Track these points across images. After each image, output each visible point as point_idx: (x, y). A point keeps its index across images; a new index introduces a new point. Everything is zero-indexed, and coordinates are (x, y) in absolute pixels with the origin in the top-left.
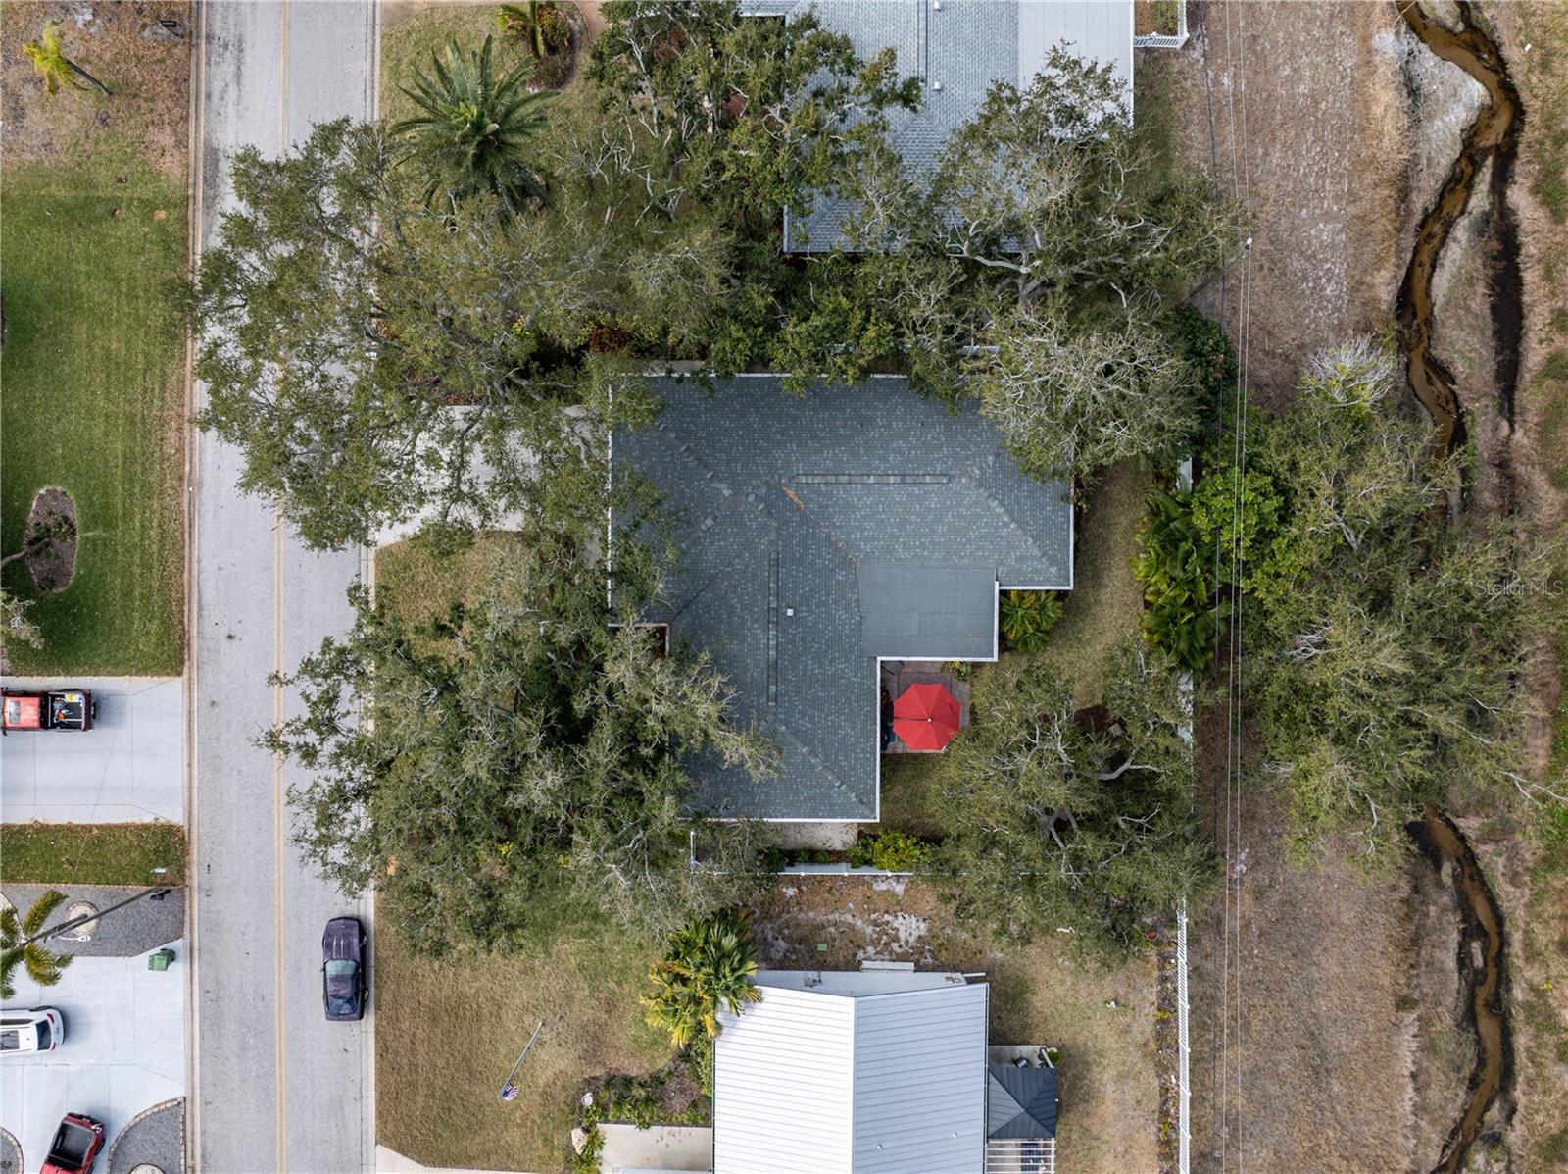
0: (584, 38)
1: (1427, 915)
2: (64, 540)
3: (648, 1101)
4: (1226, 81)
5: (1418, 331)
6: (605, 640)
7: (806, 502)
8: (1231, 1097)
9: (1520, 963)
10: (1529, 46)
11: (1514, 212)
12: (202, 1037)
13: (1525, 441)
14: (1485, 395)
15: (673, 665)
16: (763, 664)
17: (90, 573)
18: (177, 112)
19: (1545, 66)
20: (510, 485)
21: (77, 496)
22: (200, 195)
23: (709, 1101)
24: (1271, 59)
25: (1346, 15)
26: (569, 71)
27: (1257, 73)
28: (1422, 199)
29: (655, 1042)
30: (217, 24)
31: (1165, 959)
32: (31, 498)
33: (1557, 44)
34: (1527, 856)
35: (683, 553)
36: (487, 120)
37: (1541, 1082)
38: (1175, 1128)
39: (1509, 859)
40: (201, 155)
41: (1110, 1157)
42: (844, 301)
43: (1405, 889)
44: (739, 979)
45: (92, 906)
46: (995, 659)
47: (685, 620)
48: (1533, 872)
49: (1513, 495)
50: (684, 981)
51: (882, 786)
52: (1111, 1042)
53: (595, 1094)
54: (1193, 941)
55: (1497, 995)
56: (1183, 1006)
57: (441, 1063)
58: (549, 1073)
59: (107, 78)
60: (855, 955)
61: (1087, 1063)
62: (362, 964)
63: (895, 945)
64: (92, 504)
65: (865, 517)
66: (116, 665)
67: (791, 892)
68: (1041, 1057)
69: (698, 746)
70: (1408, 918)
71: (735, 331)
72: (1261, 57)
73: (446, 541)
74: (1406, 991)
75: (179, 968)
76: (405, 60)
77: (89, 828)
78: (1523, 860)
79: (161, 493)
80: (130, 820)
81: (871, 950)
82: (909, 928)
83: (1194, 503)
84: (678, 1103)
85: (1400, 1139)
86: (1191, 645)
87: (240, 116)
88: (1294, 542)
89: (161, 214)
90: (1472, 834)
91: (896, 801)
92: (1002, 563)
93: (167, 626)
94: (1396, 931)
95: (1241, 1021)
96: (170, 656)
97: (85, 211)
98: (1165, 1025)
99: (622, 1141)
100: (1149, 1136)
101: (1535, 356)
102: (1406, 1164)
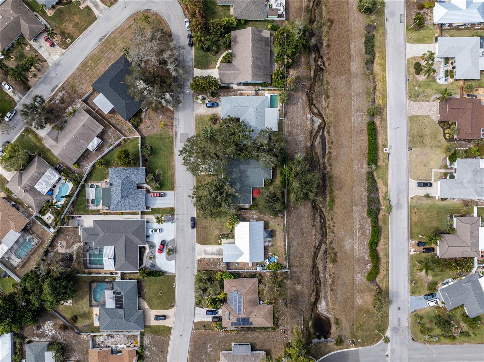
0: (218, 120)
1: (316, 216)
2: (160, 176)
3: (227, 237)
4: (289, 122)
6: (224, 185)
7: (243, 170)
8: (292, 235)
9: (327, 221)
10: (326, 116)
11: (325, 135)
13: (326, 161)
15: (231, 187)
16: (239, 188)
17: (163, 179)
18: (172, 127)
19: (328, 118)
20: (215, 170)
21: (161, 171)
22: (175, 137)
23: (234, 236)
25: (304, 113)
26: (216, 123)
27: (293, 121)
28: (314, 134)
29: (228, 229)
30: (176, 117)
31: (284, 220)
32: (156, 171)
33: (329, 116)
34: (327, 209)
35: (231, 176)
36: (211, 134)
37: (330, 235)
38: (285, 239)
39: (325, 209)
40: (175, 132)
41: (278, 242)
42: (246, 152)
43: (313, 213)
44: (237, 221)
46: (264, 187)
47: (232, 183)
48: (328, 211)
50: (231, 221)
51: (252, 201)
52: (278, 229)
53: (221, 236)
54: (287, 218)
56: (286, 225)
57: (204, 233)
58: (216, 234)
60: (249, 220)
61: (275, 231)
62: (195, 222)
63: (254, 219)
64: (163, 172)
65: (250, 172)
66: (166, 190)
67: (242, 213)
68: (270, 230)
69: (233, 194)
70: (313, 216)
71: (236, 155)
72: (294, 119)
74: (313, 225)
75: (174, 224)
76: (198, 121)
77: (163, 208)
79: (171, 170)
80: (168, 207)
81: (251, 219)
82: (255, 217)
84: (230, 236)
85: (313, 242)
86: (284, 185)
87: (179, 128)
89: (170, 139)
90: (321, 207)
91: (254, 203)
92: (264, 177)
93: (172, 185)
94: (312, 218)
95: (293, 227)
96: (172, 189)
97: (162, 138)
98: (284, 227)
99: (224, 241)
100: (283, 240)
101: (327, 151)
102: (314, 245)
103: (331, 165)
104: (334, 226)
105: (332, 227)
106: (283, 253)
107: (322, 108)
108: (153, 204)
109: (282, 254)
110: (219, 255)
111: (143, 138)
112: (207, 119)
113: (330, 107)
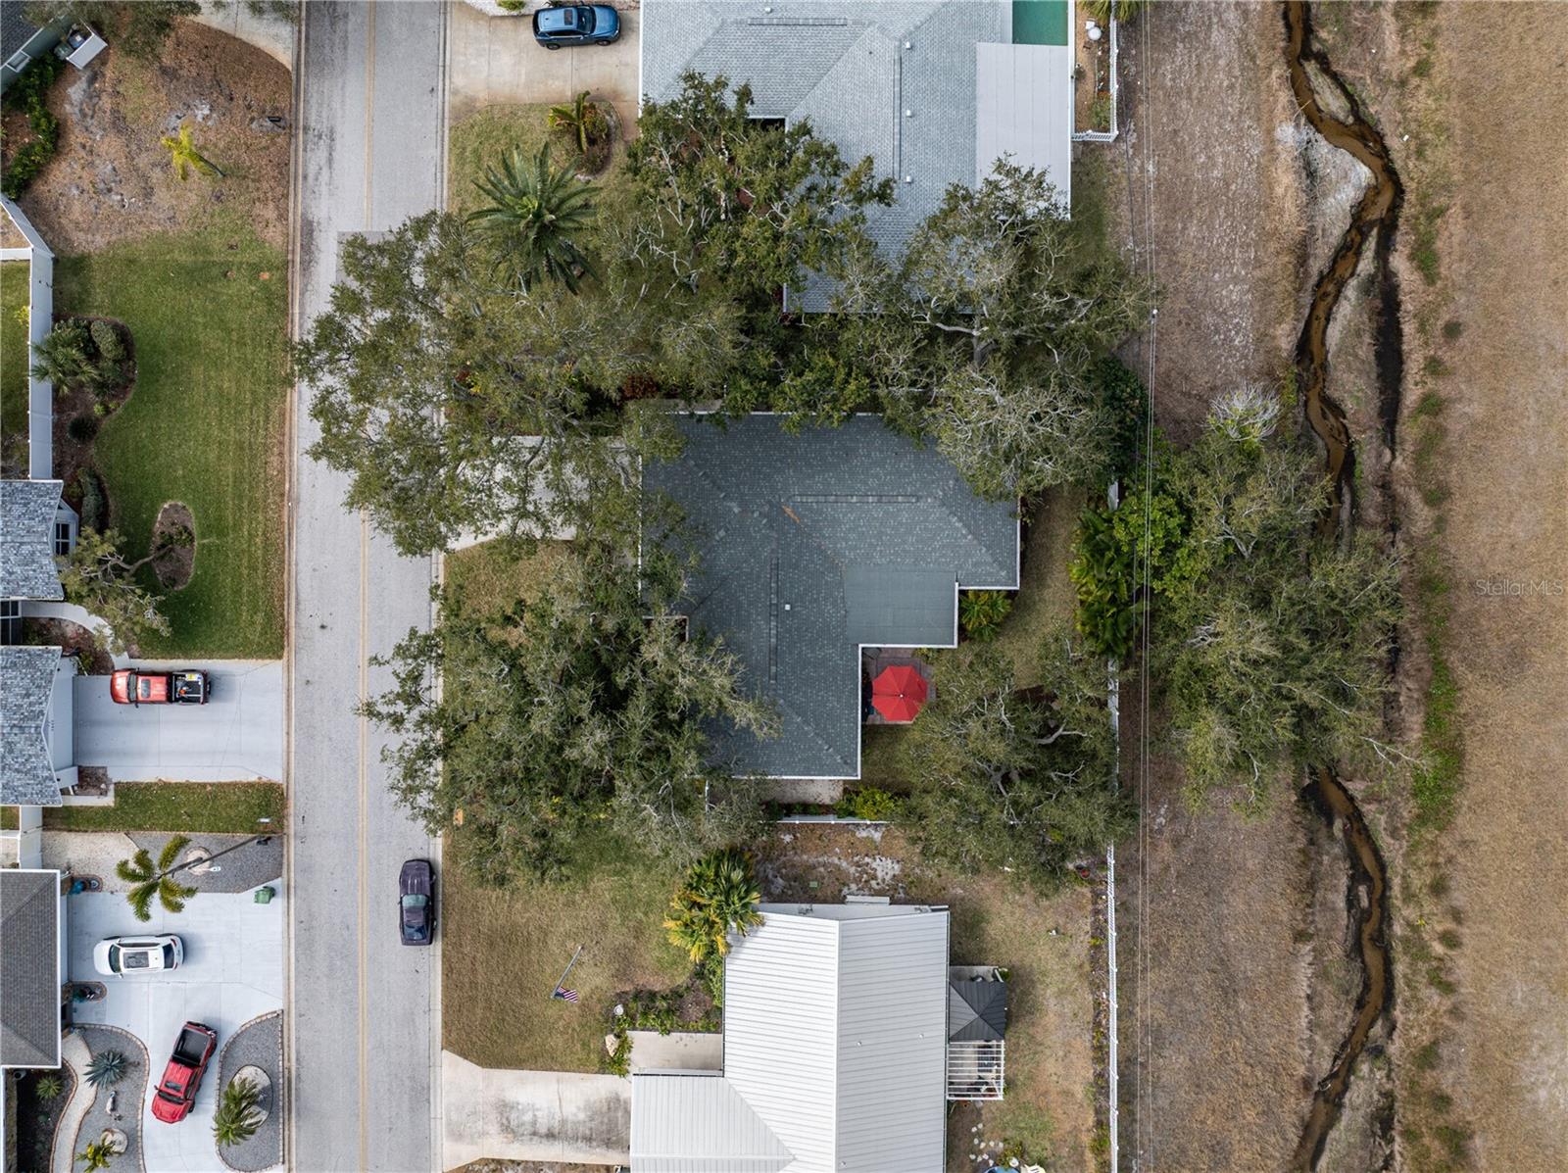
0: (618, 132)
1: (1321, 863)
2: (184, 547)
3: (669, 1011)
4: (1151, 168)
5: (1315, 373)
6: (641, 628)
7: (801, 517)
8: (1149, 1011)
9: (1398, 903)
10: (1406, 137)
11: (1395, 275)
12: (297, 960)
13: (1404, 467)
14: (1370, 427)
15: (695, 648)
16: (766, 650)
17: (206, 573)
18: (279, 190)
19: (1420, 153)
20: (567, 507)
21: (195, 509)
22: (298, 259)
23: (720, 1011)
24: (1189, 149)
25: (1252, 111)
26: (606, 160)
27: (1177, 161)
28: (1318, 265)
29: (675, 963)
30: (313, 117)
31: (1097, 896)
32: (157, 511)
33: (1429, 136)
34: (1405, 814)
35: (702, 559)
36: (545, 211)
37: (1415, 1002)
38: (1106, 1037)
39: (1390, 816)
40: (298, 227)
41: (1052, 1060)
42: (831, 360)
43: (1301, 841)
44: (745, 906)
45: (206, 850)
46: (955, 646)
47: (703, 613)
48: (1410, 827)
49: (1394, 512)
50: (701, 907)
51: (863, 751)
52: (1053, 964)
53: (625, 1006)
54: (1120, 880)
55: (1380, 931)
56: (1112, 934)
57: (496, 981)
58: (587, 989)
59: (221, 163)
60: (840, 891)
61: (1033, 982)
62: (432, 899)
63: (873, 883)
64: (207, 517)
65: (849, 530)
66: (227, 650)
67: (788, 838)
68: (994, 976)
69: (714, 712)
70: (1304, 865)
71: (744, 384)
72: (1181, 148)
73: (516, 548)
74: (1302, 926)
75: (278, 902)
76: (469, 149)
77: (204, 786)
78: (1402, 817)
79: (265, 507)
80: (238, 780)
81: (853, 887)
82: (885, 868)
83: (1116, 519)
84: (694, 1012)
85: (1297, 1050)
86: (1115, 635)
87: (331, 194)
88: (1193, 552)
89: (266, 276)
90: (1359, 796)
91: (875, 764)
92: (961, 568)
93: (269, 618)
94: (1294, 876)
95: (1161, 949)
96: (272, 642)
97: (202, 273)
98: (1098, 950)
99: (647, 1045)
100: (1084, 1042)
101: (1412, 395)
102: (1302, 1071)
103: (1437, 497)
104: (1450, 940)
105: (1438, 948)
106: (1086, 1139)
107: (1383, 81)
108: (124, 754)
109: (1077, 1149)
110: (608, 1143)
111: (68, 268)
112: (541, 129)
113: (1440, 74)
